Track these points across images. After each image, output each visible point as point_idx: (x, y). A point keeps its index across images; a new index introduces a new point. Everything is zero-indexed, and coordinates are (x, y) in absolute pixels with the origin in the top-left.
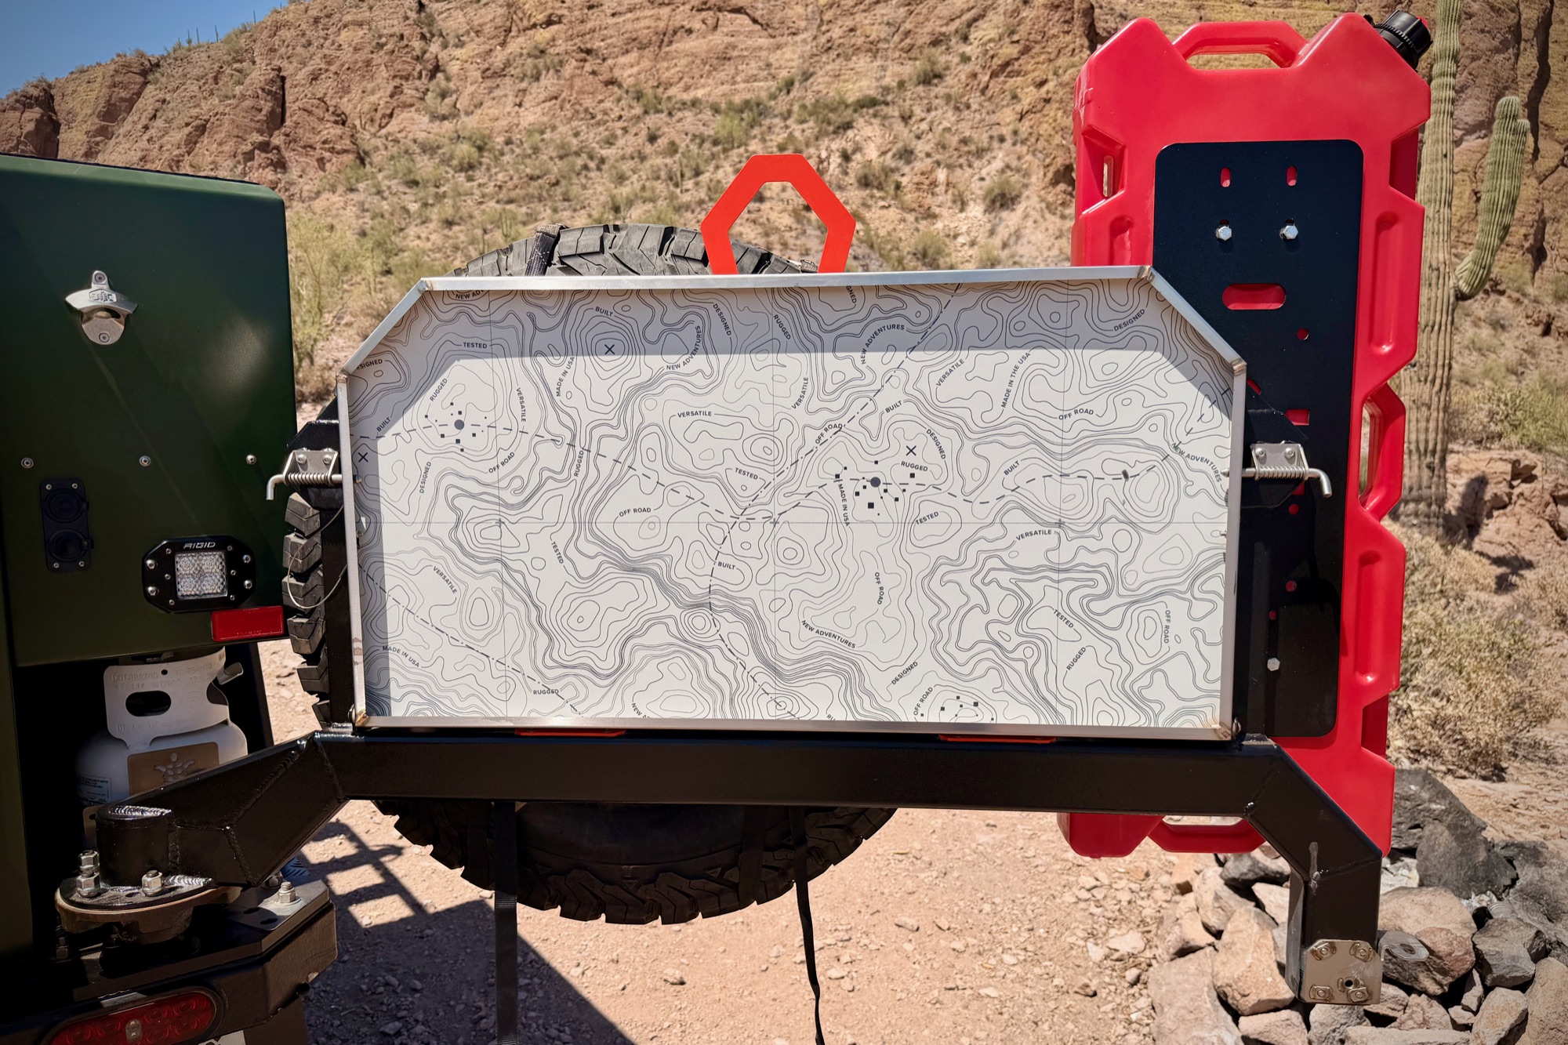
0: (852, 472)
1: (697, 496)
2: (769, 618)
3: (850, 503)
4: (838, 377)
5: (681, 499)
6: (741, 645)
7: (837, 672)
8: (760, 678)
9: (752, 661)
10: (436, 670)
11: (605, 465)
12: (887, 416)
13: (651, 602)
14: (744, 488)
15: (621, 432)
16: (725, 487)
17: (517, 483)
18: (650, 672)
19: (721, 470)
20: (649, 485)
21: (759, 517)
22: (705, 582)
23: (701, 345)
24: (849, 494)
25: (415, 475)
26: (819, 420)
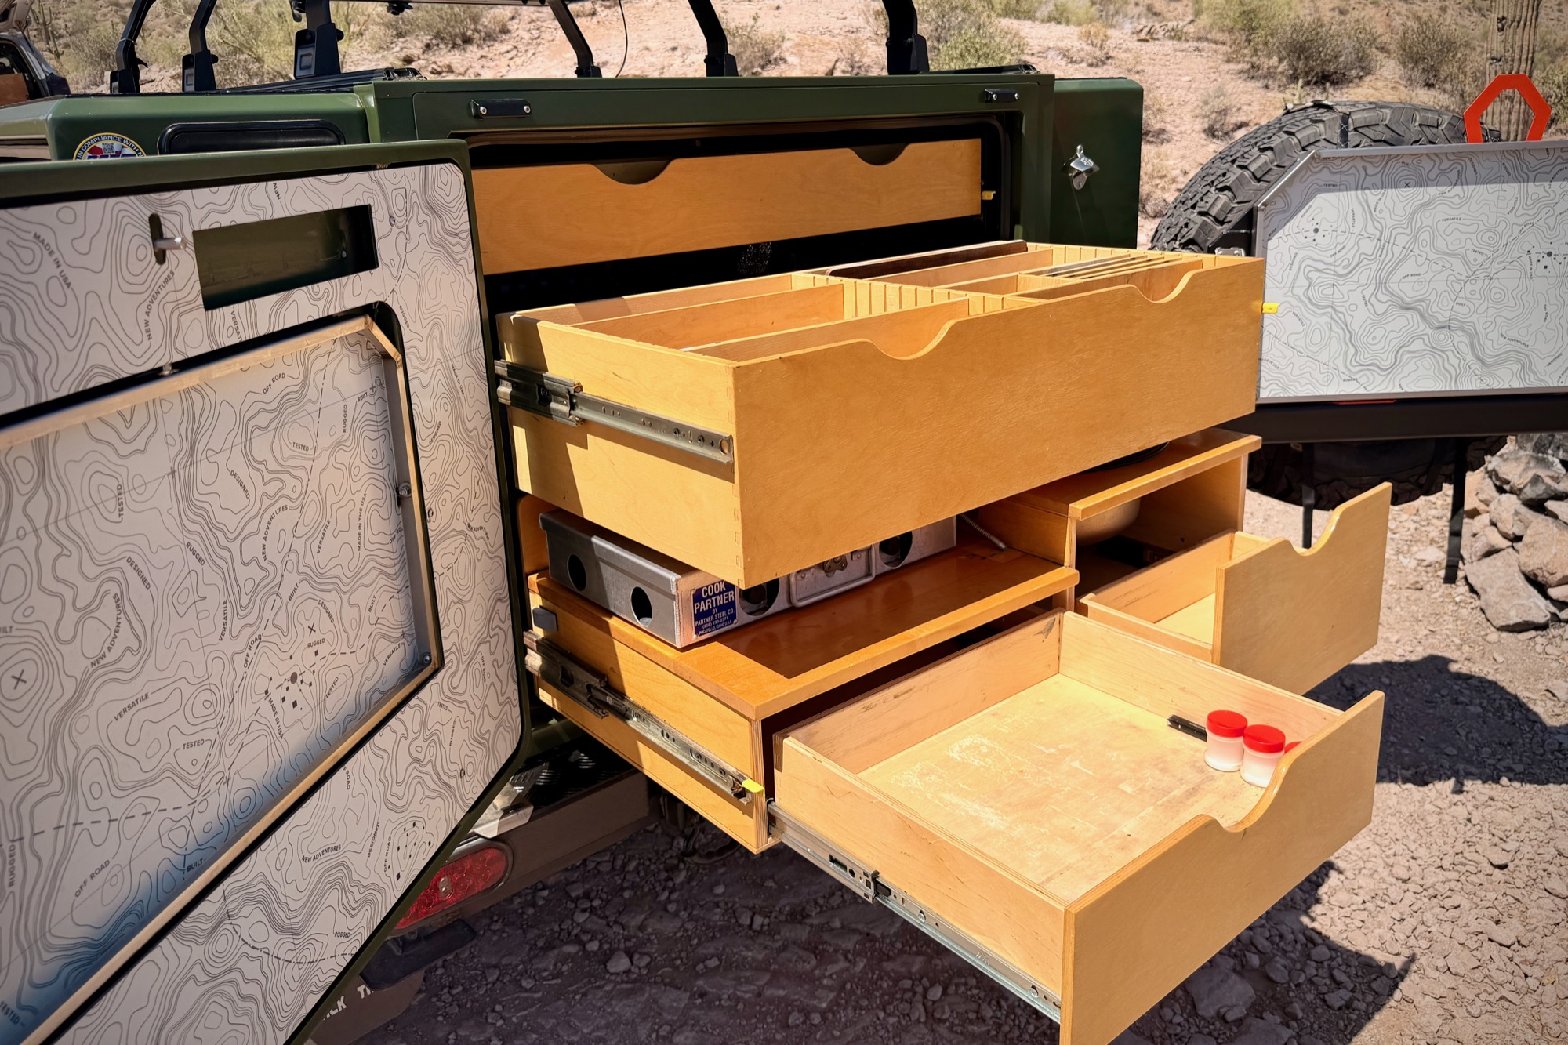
0: (1537, 249)
1: (1448, 265)
2: (1482, 332)
3: (1534, 267)
4: (1535, 196)
5: (1438, 268)
6: (1464, 348)
7: (1518, 361)
8: (1473, 367)
9: (1470, 357)
10: (1288, 370)
11: (1397, 250)
12: (1559, 217)
13: (1416, 327)
14: (1475, 260)
15: (1408, 231)
16: (1465, 261)
17: (1346, 262)
18: (1411, 366)
19: (1463, 250)
20: (1420, 260)
21: (1482, 276)
22: (1447, 314)
23: (1460, 180)
24: (1534, 260)
25: (1287, 260)
26: (1521, 221)
